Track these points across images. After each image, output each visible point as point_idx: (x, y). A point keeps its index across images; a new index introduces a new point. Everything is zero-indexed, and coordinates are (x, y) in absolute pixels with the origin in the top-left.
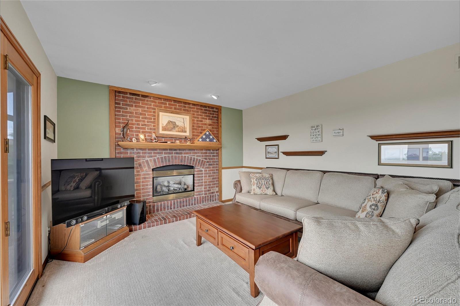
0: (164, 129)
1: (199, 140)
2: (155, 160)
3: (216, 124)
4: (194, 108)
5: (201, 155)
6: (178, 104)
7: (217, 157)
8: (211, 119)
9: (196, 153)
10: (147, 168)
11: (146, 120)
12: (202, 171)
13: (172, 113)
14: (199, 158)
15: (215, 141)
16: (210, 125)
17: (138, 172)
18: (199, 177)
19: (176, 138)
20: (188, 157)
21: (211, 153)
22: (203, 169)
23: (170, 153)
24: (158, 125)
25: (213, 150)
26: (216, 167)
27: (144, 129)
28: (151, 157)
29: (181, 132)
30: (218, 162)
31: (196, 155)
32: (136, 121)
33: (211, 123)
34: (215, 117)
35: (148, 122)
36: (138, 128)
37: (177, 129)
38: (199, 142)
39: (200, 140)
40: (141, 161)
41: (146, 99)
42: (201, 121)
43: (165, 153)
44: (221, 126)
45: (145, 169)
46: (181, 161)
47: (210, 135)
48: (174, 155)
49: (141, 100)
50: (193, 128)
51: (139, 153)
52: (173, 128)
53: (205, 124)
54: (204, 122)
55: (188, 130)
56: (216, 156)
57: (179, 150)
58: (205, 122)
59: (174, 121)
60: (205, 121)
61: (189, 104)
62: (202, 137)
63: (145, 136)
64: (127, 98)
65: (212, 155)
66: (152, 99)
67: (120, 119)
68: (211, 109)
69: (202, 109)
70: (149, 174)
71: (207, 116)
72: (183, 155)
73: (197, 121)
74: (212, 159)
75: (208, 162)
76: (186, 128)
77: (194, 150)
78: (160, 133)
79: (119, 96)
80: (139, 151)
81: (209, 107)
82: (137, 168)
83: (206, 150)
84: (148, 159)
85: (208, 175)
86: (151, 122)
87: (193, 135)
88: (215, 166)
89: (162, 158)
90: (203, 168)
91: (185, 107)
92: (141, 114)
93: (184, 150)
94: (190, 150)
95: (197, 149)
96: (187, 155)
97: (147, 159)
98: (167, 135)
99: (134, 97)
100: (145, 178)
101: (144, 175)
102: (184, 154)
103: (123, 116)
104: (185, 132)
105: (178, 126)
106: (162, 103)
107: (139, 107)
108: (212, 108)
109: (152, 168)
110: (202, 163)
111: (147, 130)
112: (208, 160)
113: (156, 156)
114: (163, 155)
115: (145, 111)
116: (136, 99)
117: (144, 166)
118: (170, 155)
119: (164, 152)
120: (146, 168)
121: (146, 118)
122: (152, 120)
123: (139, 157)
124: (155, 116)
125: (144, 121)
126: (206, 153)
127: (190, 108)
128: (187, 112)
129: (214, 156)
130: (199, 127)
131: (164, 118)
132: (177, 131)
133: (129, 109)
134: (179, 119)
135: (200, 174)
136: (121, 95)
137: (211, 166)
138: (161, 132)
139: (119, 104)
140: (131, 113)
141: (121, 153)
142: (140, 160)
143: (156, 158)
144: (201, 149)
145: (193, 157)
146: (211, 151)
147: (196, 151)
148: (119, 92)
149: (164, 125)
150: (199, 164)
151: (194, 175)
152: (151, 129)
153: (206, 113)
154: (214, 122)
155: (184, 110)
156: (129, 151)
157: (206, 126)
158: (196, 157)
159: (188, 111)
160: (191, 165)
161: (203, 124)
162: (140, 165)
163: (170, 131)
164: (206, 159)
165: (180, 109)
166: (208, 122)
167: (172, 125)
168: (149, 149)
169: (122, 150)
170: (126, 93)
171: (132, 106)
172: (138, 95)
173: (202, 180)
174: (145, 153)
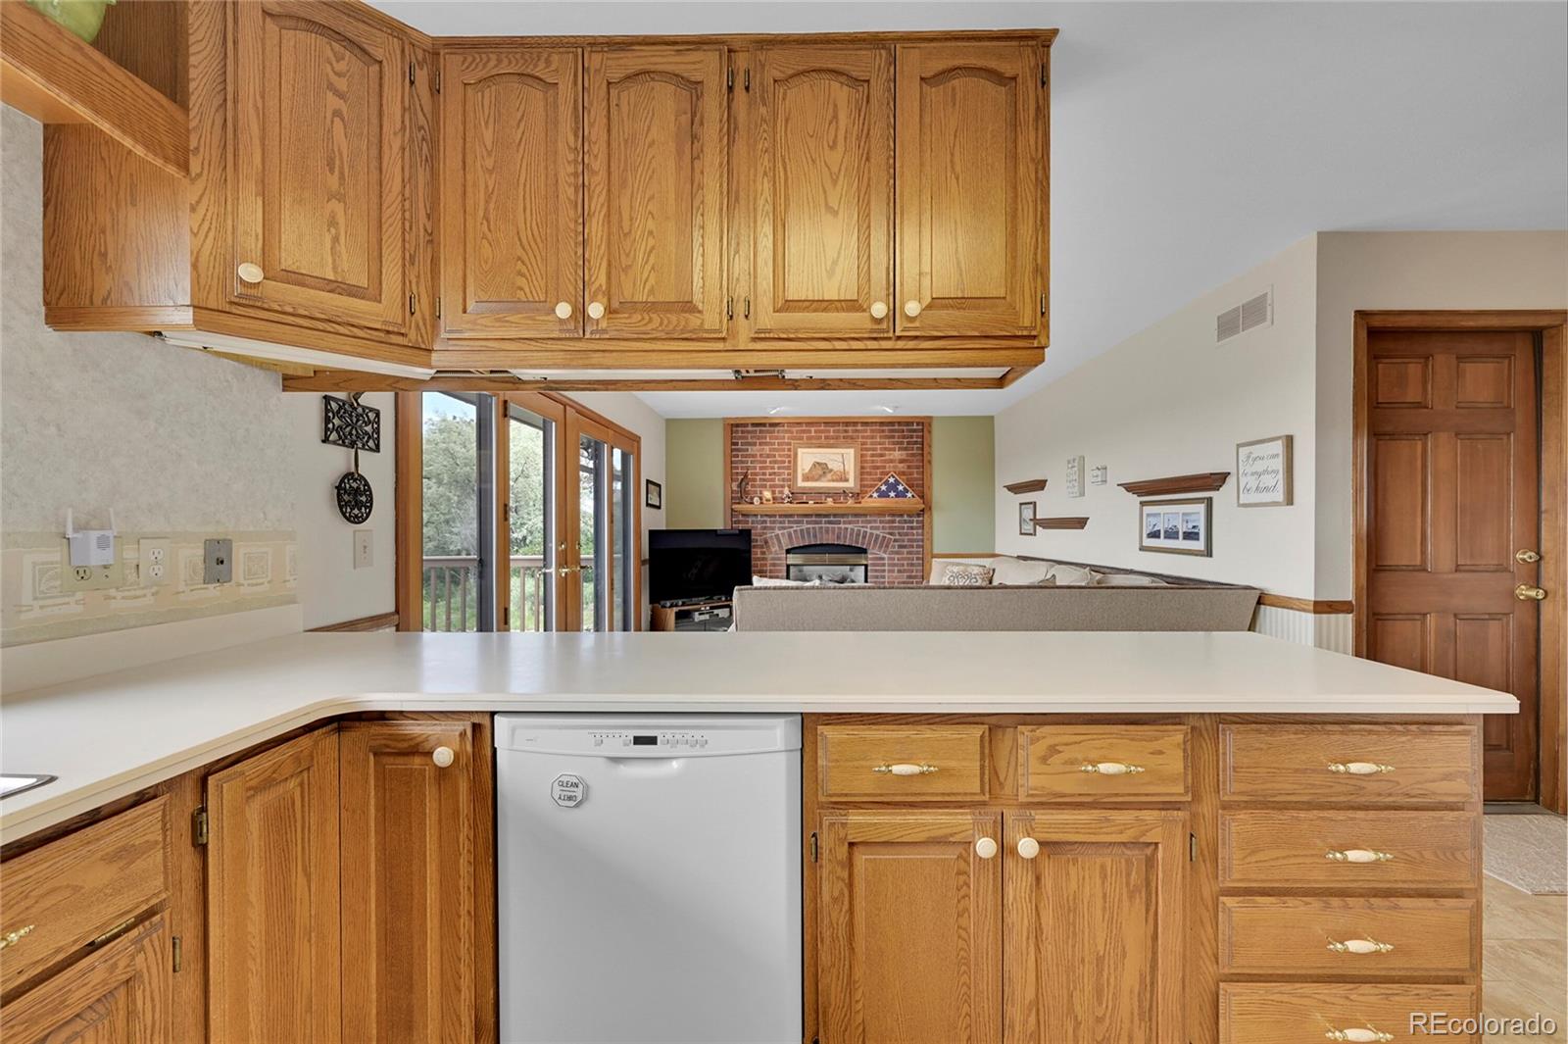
0: (806, 478)
1: (871, 496)
2: (790, 535)
3: (918, 458)
4: (866, 431)
5: (881, 525)
6: (832, 429)
7: (920, 531)
8: (906, 449)
9: (870, 522)
10: (777, 548)
11: (776, 466)
12: (883, 559)
13: (819, 447)
14: (878, 532)
15: (909, 495)
16: (901, 461)
17: (763, 553)
18: (876, 571)
19: (828, 493)
20: (852, 529)
21: (905, 521)
22: (886, 556)
23: (816, 523)
24: (795, 471)
25: (909, 516)
26: (918, 553)
27: (773, 480)
28: (784, 528)
29: (837, 481)
30: (923, 541)
31: (869, 526)
32: (761, 468)
33: (904, 457)
34: (916, 443)
35: (779, 468)
36: (764, 480)
37: (829, 476)
38: (873, 501)
39: (875, 495)
40: (768, 535)
41: (777, 429)
42: (881, 455)
43: (808, 523)
44: (930, 462)
45: (773, 550)
46: (838, 538)
47: (897, 483)
48: (823, 525)
49: (768, 432)
50: (862, 472)
51: (765, 522)
52: (821, 476)
53: (891, 461)
54: (887, 457)
55: (851, 477)
56: (917, 528)
57: (835, 515)
58: (891, 457)
59: (824, 461)
60: (890, 455)
61: (855, 424)
62: (879, 489)
63: (773, 492)
64: (748, 432)
65: (906, 525)
66: (786, 428)
67: (737, 468)
68: (905, 428)
69: (883, 431)
70: (779, 559)
71: (894, 443)
72: (842, 526)
73: (873, 456)
74: (907, 534)
75: (895, 541)
76: (848, 473)
77: (865, 515)
78: (799, 485)
79: (737, 432)
80: (765, 518)
81: (899, 423)
82: (762, 547)
83: (893, 515)
84: (780, 532)
85: (896, 568)
86: (784, 468)
87: (861, 486)
88: (915, 549)
89: (802, 530)
90: (885, 552)
91: (846, 431)
92: (768, 456)
93: (843, 516)
94: (856, 515)
95: (871, 515)
96: (850, 526)
97: (777, 532)
98: (810, 488)
99: (758, 429)
100: (774, 565)
101: (773, 559)
102: (845, 523)
103: (742, 462)
104: (847, 480)
105: (831, 471)
106: (803, 431)
107: (766, 444)
108: (908, 424)
109: (785, 548)
110: (884, 544)
111: (777, 482)
112: (897, 537)
113: (792, 527)
114: (805, 526)
115: (774, 450)
116: (761, 432)
117: (773, 543)
118: (817, 526)
119: (805, 519)
120: (775, 548)
121: (775, 462)
122: (786, 464)
123: (765, 528)
124: (789, 456)
125: (773, 468)
126: (893, 522)
127: (857, 431)
128: (850, 441)
129: (912, 528)
130: (878, 468)
131: (807, 458)
132: (829, 481)
133: (752, 450)
134: (833, 457)
135: (878, 565)
136: (740, 429)
137: (905, 550)
138: (801, 483)
139: (737, 444)
140: (754, 456)
141: (739, 522)
142: (766, 534)
143: (792, 530)
144: (880, 513)
145: (862, 530)
146: (906, 518)
147: (868, 518)
148: (737, 425)
149: (807, 471)
150: (875, 546)
151: (866, 566)
152: (783, 480)
153: (893, 437)
154: (913, 455)
155: (844, 438)
156: (750, 520)
157: (891, 465)
158: (869, 530)
159: (852, 438)
160: (859, 546)
161: (885, 461)
162: (766, 542)
163: (817, 480)
164: (891, 534)
165: (837, 438)
166: (897, 454)
167: (821, 470)
168: (780, 516)
169: (741, 518)
170: (746, 425)
171: (755, 444)
172: (764, 425)
173: (884, 577)
174: (774, 522)
